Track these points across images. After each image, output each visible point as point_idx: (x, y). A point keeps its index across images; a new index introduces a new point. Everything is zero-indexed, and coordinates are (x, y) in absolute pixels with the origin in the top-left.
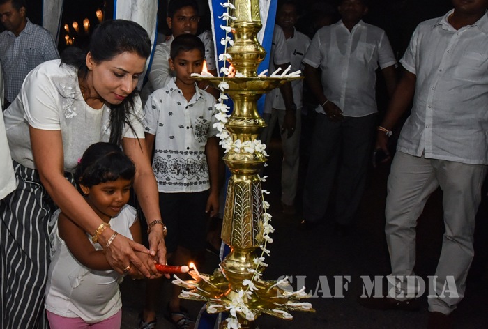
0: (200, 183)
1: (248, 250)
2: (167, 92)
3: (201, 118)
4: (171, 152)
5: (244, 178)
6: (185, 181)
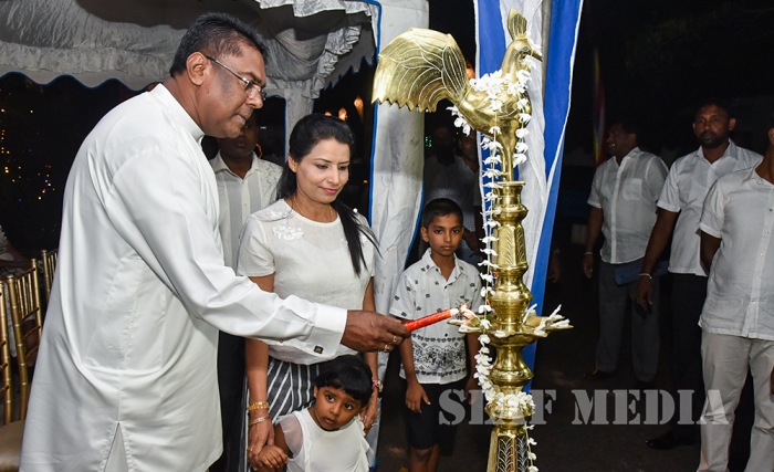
0: (456, 372)
2: (423, 270)
3: (462, 297)
4: (427, 339)
5: (508, 432)
6: (440, 371)
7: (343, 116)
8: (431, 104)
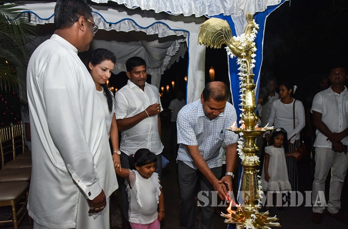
1: (252, 202)
5: (250, 172)
7: (168, 88)
8: (219, 45)
